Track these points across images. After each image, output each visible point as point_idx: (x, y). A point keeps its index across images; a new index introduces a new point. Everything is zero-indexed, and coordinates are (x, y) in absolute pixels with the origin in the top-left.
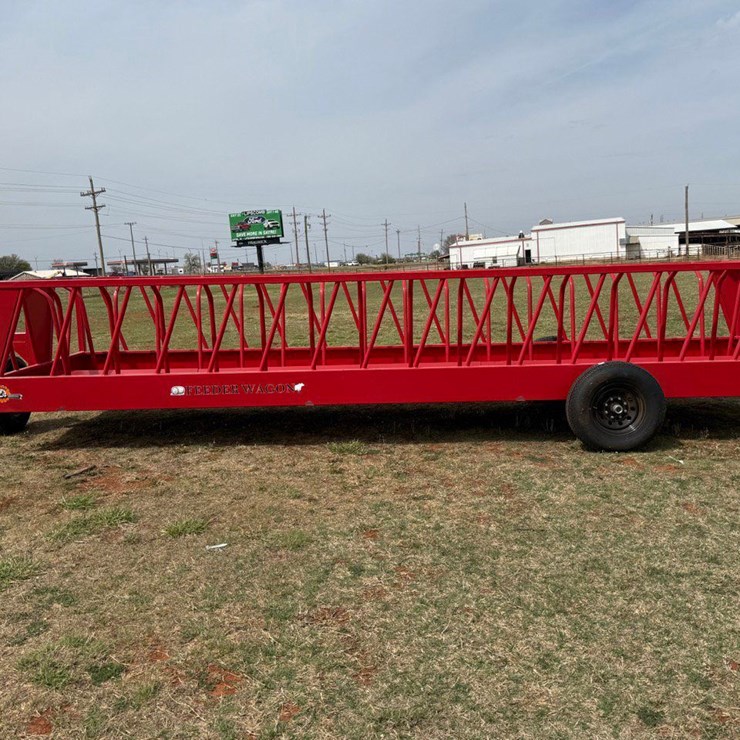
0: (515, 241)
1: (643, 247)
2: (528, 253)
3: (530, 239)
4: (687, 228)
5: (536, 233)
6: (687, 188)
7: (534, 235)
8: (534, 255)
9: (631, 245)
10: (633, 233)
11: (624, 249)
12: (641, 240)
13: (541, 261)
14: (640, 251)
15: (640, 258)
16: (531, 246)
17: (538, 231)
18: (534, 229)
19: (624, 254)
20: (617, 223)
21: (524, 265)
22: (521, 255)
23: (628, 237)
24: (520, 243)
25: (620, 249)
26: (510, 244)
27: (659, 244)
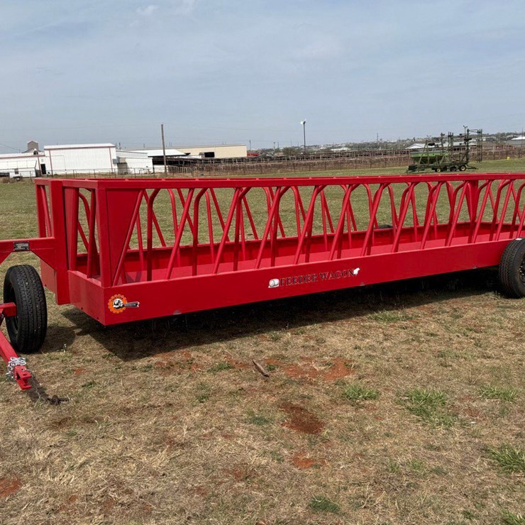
0: (31, 156)
1: (129, 165)
2: (43, 166)
3: (44, 156)
4: (164, 153)
5: (48, 152)
6: (162, 125)
7: (47, 153)
8: (48, 168)
9: (121, 164)
10: (122, 155)
11: (116, 167)
12: (127, 161)
13: (54, 173)
14: (127, 168)
15: (126, 173)
16: (46, 161)
17: (49, 150)
18: (46, 147)
19: (117, 171)
20: (109, 147)
21: (40, 176)
22: (38, 168)
23: (119, 158)
24: (36, 159)
25: (114, 167)
26: (28, 159)
27: (140, 164)
